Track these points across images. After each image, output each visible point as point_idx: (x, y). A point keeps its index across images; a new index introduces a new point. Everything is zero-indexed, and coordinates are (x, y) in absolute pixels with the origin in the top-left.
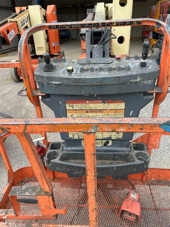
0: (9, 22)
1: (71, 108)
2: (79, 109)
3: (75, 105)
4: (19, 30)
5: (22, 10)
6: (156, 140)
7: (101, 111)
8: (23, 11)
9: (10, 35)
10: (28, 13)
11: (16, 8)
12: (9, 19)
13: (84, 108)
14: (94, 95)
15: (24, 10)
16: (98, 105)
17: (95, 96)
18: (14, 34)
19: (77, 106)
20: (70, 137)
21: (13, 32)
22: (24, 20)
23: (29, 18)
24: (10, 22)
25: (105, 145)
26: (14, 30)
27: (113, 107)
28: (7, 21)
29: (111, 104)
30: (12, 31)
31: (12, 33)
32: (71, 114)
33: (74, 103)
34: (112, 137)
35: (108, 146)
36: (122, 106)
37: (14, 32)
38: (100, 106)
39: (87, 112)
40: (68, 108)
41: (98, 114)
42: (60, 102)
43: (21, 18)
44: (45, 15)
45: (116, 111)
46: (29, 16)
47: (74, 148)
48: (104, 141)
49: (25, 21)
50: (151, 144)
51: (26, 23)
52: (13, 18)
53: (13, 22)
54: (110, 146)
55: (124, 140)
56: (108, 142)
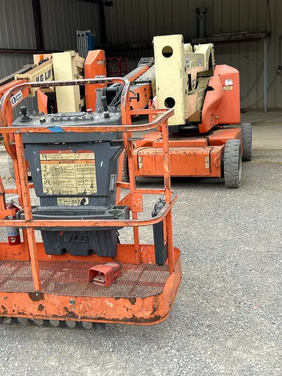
0: (16, 78)
1: (45, 159)
2: (52, 159)
3: (48, 155)
4: (30, 92)
5: (45, 59)
6: (138, 201)
7: (73, 161)
8: (45, 61)
9: (14, 98)
10: (51, 64)
11: (35, 56)
12: (17, 76)
13: (56, 159)
14: (62, 143)
15: (48, 59)
16: (70, 155)
17: (64, 143)
18: (21, 97)
19: (50, 156)
20: (44, 192)
21: (19, 95)
22: (42, 76)
23: (51, 72)
24: (18, 79)
25: (82, 203)
26: (22, 91)
27: (84, 157)
28: (14, 77)
29: (82, 154)
30: (19, 93)
31: (17, 96)
32: (45, 165)
33: (47, 153)
34: (86, 193)
35: (85, 205)
36: (92, 156)
37: (21, 95)
38: (71, 156)
39: (60, 163)
40: (41, 159)
41: (70, 165)
42: (35, 153)
43: (37, 72)
44: (82, 67)
45: (87, 161)
46: (53, 69)
47: (49, 208)
48: (81, 199)
49: (44, 77)
50: (134, 206)
51: (46, 80)
52: (23, 73)
53: (22, 79)
54: (87, 205)
55: (100, 197)
56: (84, 200)
